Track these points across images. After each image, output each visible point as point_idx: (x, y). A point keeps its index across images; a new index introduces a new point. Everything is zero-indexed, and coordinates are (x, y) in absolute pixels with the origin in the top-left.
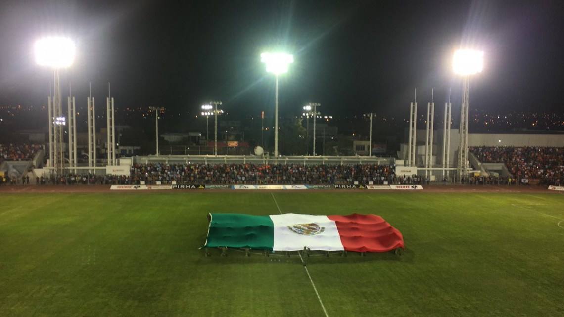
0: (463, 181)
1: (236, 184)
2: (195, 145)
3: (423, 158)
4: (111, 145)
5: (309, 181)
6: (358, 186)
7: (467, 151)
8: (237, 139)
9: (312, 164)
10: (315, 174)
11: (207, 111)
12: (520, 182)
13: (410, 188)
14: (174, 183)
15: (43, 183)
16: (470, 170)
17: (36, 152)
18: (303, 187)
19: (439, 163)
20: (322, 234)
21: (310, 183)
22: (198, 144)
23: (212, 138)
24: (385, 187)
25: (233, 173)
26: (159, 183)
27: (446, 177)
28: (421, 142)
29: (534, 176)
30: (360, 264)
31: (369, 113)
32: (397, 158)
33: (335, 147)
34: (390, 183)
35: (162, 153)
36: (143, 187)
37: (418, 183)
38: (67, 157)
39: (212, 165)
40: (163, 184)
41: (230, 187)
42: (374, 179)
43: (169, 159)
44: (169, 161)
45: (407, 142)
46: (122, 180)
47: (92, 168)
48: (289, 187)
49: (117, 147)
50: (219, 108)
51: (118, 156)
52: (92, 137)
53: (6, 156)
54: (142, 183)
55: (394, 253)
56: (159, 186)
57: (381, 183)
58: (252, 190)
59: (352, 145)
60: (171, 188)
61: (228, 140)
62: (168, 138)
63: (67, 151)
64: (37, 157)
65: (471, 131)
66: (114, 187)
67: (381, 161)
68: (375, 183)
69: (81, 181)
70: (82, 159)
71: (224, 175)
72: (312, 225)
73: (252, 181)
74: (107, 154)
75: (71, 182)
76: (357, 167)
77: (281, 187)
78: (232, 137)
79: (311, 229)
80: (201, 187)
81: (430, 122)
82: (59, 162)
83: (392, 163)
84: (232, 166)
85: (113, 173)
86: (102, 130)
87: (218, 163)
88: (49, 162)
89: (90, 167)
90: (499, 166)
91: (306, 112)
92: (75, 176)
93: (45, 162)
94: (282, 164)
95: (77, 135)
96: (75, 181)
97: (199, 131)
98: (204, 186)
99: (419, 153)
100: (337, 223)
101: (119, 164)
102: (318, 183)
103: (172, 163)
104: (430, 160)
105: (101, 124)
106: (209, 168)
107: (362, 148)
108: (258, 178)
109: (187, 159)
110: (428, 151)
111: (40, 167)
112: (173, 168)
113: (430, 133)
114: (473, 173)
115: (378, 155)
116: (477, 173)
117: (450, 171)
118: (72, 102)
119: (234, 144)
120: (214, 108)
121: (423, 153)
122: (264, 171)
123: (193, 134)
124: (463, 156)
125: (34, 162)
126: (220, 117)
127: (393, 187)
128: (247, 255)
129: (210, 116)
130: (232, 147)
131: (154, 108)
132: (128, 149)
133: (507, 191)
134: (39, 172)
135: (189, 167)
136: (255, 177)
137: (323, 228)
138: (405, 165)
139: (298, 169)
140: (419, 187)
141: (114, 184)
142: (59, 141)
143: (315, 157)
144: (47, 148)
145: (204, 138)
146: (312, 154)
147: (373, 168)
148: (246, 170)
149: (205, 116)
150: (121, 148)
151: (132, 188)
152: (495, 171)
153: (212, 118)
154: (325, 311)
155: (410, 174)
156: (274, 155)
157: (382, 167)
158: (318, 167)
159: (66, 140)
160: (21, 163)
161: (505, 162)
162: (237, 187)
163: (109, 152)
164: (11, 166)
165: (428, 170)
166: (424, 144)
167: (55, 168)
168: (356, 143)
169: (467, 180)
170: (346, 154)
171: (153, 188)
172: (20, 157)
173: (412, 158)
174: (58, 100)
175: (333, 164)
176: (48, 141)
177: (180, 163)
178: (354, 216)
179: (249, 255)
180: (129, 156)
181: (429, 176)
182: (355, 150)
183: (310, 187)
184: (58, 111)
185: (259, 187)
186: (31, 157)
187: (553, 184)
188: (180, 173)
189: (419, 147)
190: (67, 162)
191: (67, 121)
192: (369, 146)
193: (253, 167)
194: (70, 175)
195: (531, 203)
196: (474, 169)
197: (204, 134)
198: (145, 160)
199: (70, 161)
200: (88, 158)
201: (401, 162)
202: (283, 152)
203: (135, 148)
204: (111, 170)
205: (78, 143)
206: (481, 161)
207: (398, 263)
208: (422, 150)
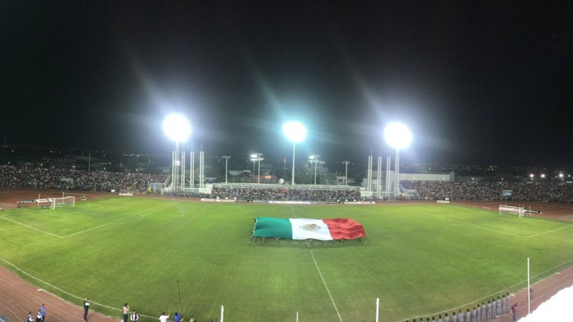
0: (396, 199)
1: (270, 200)
2: (246, 177)
3: (375, 186)
4: (202, 177)
5: (312, 199)
6: (339, 202)
7: (398, 182)
8: (271, 174)
9: (314, 189)
10: (315, 195)
11: (254, 158)
12: (424, 199)
13: (368, 203)
14: (235, 198)
15: (168, 195)
16: (399, 193)
17: (166, 179)
18: (308, 203)
19: (384, 189)
20: (319, 230)
21: (312, 200)
22: (248, 176)
23: (257, 173)
24: (355, 202)
25: (269, 194)
26: (227, 198)
27: (388, 197)
28: (374, 178)
29: (430, 195)
30: (342, 248)
31: (346, 161)
32: (361, 186)
33: (326, 180)
34: (357, 200)
35: (229, 182)
36: (218, 200)
37: (373, 200)
38: (180, 182)
39: (257, 189)
40: (229, 199)
41: (266, 202)
42: (348, 198)
43: (233, 185)
44: (233, 186)
45: (367, 177)
46: (207, 196)
47: (192, 189)
48: (300, 203)
49: (204, 178)
50: (261, 157)
51: (205, 183)
52: (192, 171)
53: (152, 180)
54: (218, 198)
55: (360, 241)
56: (227, 200)
57: (352, 200)
58: (278, 204)
59: (336, 178)
60: (233, 201)
61: (265, 175)
62: (232, 173)
63: (180, 179)
64: (166, 181)
65: (400, 172)
66: (203, 200)
67: (352, 188)
68: (349, 200)
69: (186, 195)
70: (187, 184)
71: (263, 195)
72: (314, 225)
73: (279, 198)
74: (199, 181)
75: (182, 196)
76: (339, 191)
77: (296, 202)
78: (268, 173)
79: (313, 227)
80: (250, 201)
81: (380, 167)
82: (176, 185)
83: (358, 189)
84: (267, 190)
85: (202, 192)
86: (197, 168)
87: (260, 188)
88: (172, 184)
89: (191, 188)
90: (414, 191)
91: (310, 159)
92: (184, 193)
93: (170, 184)
94: (297, 189)
95: (185, 171)
96: (183, 195)
97: (250, 169)
98: (252, 201)
99: (373, 184)
100: (328, 225)
101: (205, 187)
102: (317, 200)
103: (234, 188)
104: (379, 187)
105: (197, 165)
106: (255, 191)
107: (341, 181)
108: (282, 197)
109: (243, 185)
110: (378, 182)
111: (167, 186)
112: (235, 190)
113: (379, 173)
114: (401, 195)
115: (350, 184)
116: (403, 194)
117: (390, 193)
118: (184, 153)
119: (269, 177)
120: (258, 157)
121: (375, 183)
122: (286, 193)
123: (245, 171)
124: (397, 185)
125: (165, 184)
126: (262, 162)
127: (359, 203)
128: (277, 242)
129: (256, 161)
130: (267, 179)
131: (225, 157)
132: (210, 179)
133: (418, 204)
134: (167, 189)
135: (244, 189)
136: (281, 197)
137: (320, 227)
138: (365, 190)
139: (306, 192)
140: (374, 203)
141: (203, 197)
142: (177, 174)
143: (315, 185)
144: (171, 177)
145: (252, 173)
146: (314, 184)
147: (348, 192)
148: (276, 192)
149: (253, 161)
150: (206, 178)
151: (212, 200)
152: (412, 193)
153: (257, 162)
154: (321, 276)
155: (368, 196)
156: (291, 184)
157: (352, 191)
158: (317, 191)
159: (180, 174)
160: (159, 184)
161: (417, 189)
162: (270, 202)
163: (200, 180)
164: (154, 185)
165: (379, 193)
166: (376, 178)
167: (174, 187)
168: (338, 178)
169: (398, 199)
170: (333, 184)
171: (224, 201)
172: (159, 181)
173: (369, 186)
174: (177, 152)
175: (325, 190)
176: (171, 173)
177: (239, 188)
178: (337, 220)
179: (278, 242)
180: (210, 183)
181: (379, 196)
182: (337, 181)
183: (312, 202)
184: (177, 158)
185: (283, 202)
186: (164, 181)
187: (439, 200)
188: (239, 193)
189: (373, 180)
190: (180, 185)
191: (181, 163)
192: (345, 180)
193: (280, 191)
194: (182, 192)
195: (429, 210)
196: (402, 192)
197: (252, 171)
198: (219, 185)
199: (182, 184)
200: (189, 183)
201: (364, 189)
202: (297, 182)
203: (214, 178)
204: (201, 190)
205: (186, 175)
206: (405, 188)
207: (363, 247)
208: (375, 182)
